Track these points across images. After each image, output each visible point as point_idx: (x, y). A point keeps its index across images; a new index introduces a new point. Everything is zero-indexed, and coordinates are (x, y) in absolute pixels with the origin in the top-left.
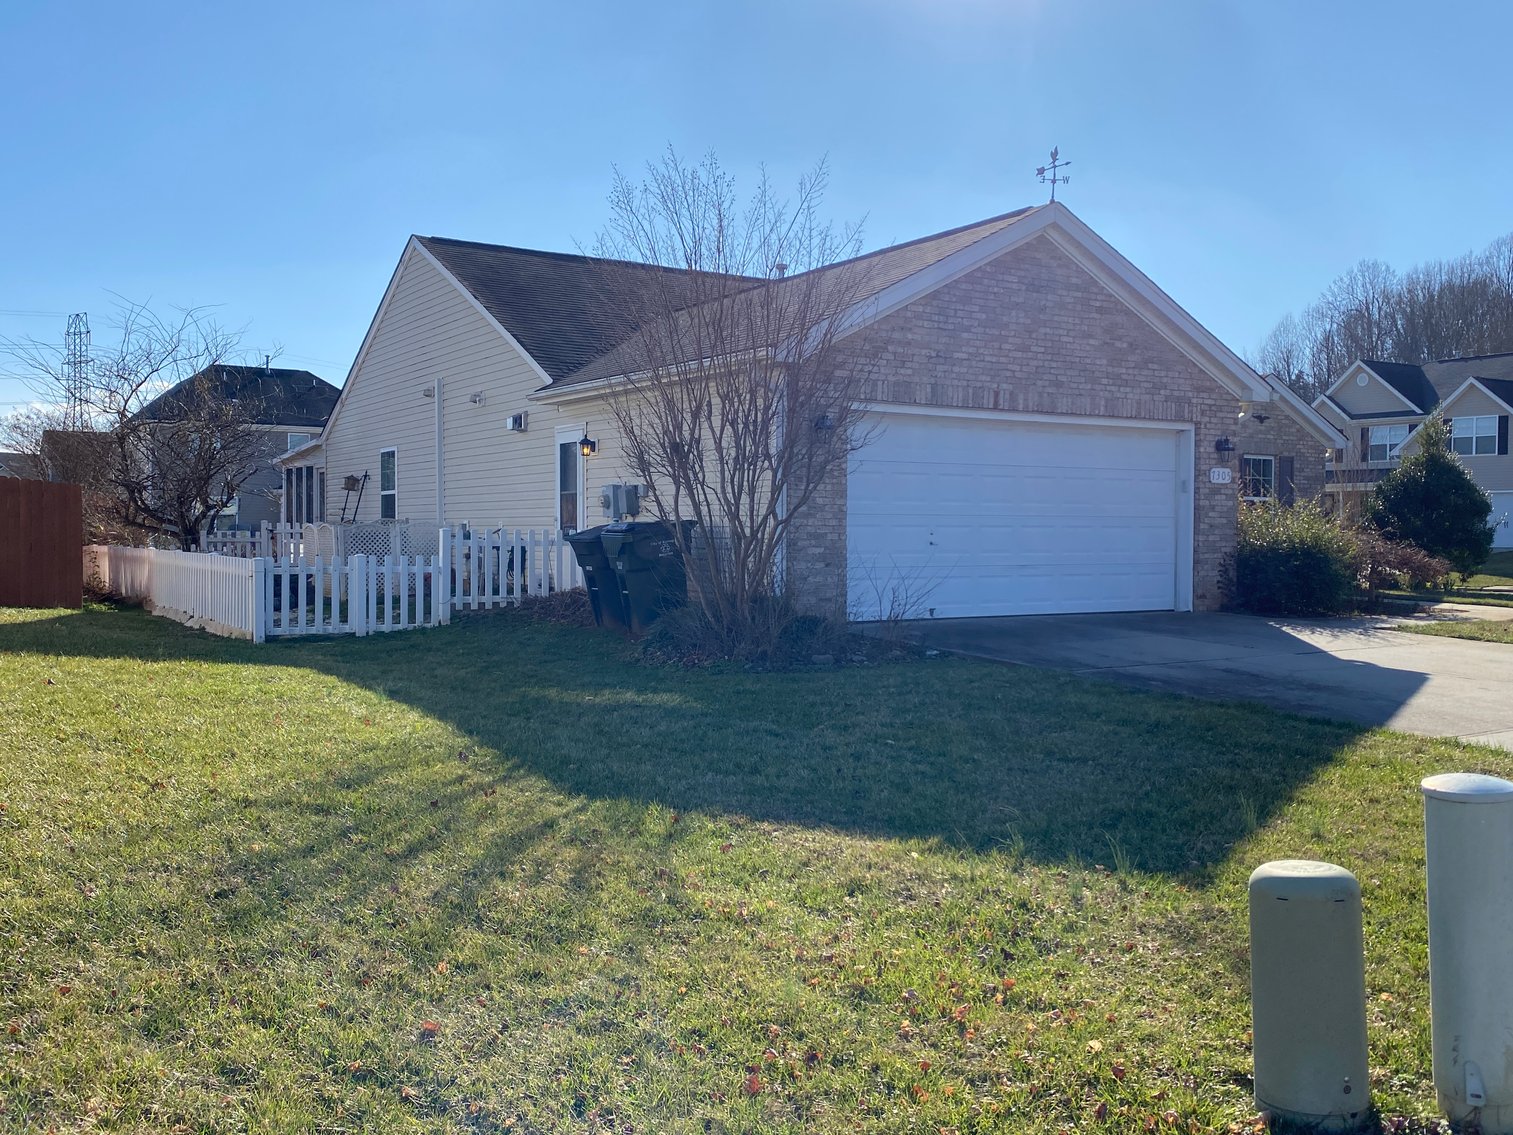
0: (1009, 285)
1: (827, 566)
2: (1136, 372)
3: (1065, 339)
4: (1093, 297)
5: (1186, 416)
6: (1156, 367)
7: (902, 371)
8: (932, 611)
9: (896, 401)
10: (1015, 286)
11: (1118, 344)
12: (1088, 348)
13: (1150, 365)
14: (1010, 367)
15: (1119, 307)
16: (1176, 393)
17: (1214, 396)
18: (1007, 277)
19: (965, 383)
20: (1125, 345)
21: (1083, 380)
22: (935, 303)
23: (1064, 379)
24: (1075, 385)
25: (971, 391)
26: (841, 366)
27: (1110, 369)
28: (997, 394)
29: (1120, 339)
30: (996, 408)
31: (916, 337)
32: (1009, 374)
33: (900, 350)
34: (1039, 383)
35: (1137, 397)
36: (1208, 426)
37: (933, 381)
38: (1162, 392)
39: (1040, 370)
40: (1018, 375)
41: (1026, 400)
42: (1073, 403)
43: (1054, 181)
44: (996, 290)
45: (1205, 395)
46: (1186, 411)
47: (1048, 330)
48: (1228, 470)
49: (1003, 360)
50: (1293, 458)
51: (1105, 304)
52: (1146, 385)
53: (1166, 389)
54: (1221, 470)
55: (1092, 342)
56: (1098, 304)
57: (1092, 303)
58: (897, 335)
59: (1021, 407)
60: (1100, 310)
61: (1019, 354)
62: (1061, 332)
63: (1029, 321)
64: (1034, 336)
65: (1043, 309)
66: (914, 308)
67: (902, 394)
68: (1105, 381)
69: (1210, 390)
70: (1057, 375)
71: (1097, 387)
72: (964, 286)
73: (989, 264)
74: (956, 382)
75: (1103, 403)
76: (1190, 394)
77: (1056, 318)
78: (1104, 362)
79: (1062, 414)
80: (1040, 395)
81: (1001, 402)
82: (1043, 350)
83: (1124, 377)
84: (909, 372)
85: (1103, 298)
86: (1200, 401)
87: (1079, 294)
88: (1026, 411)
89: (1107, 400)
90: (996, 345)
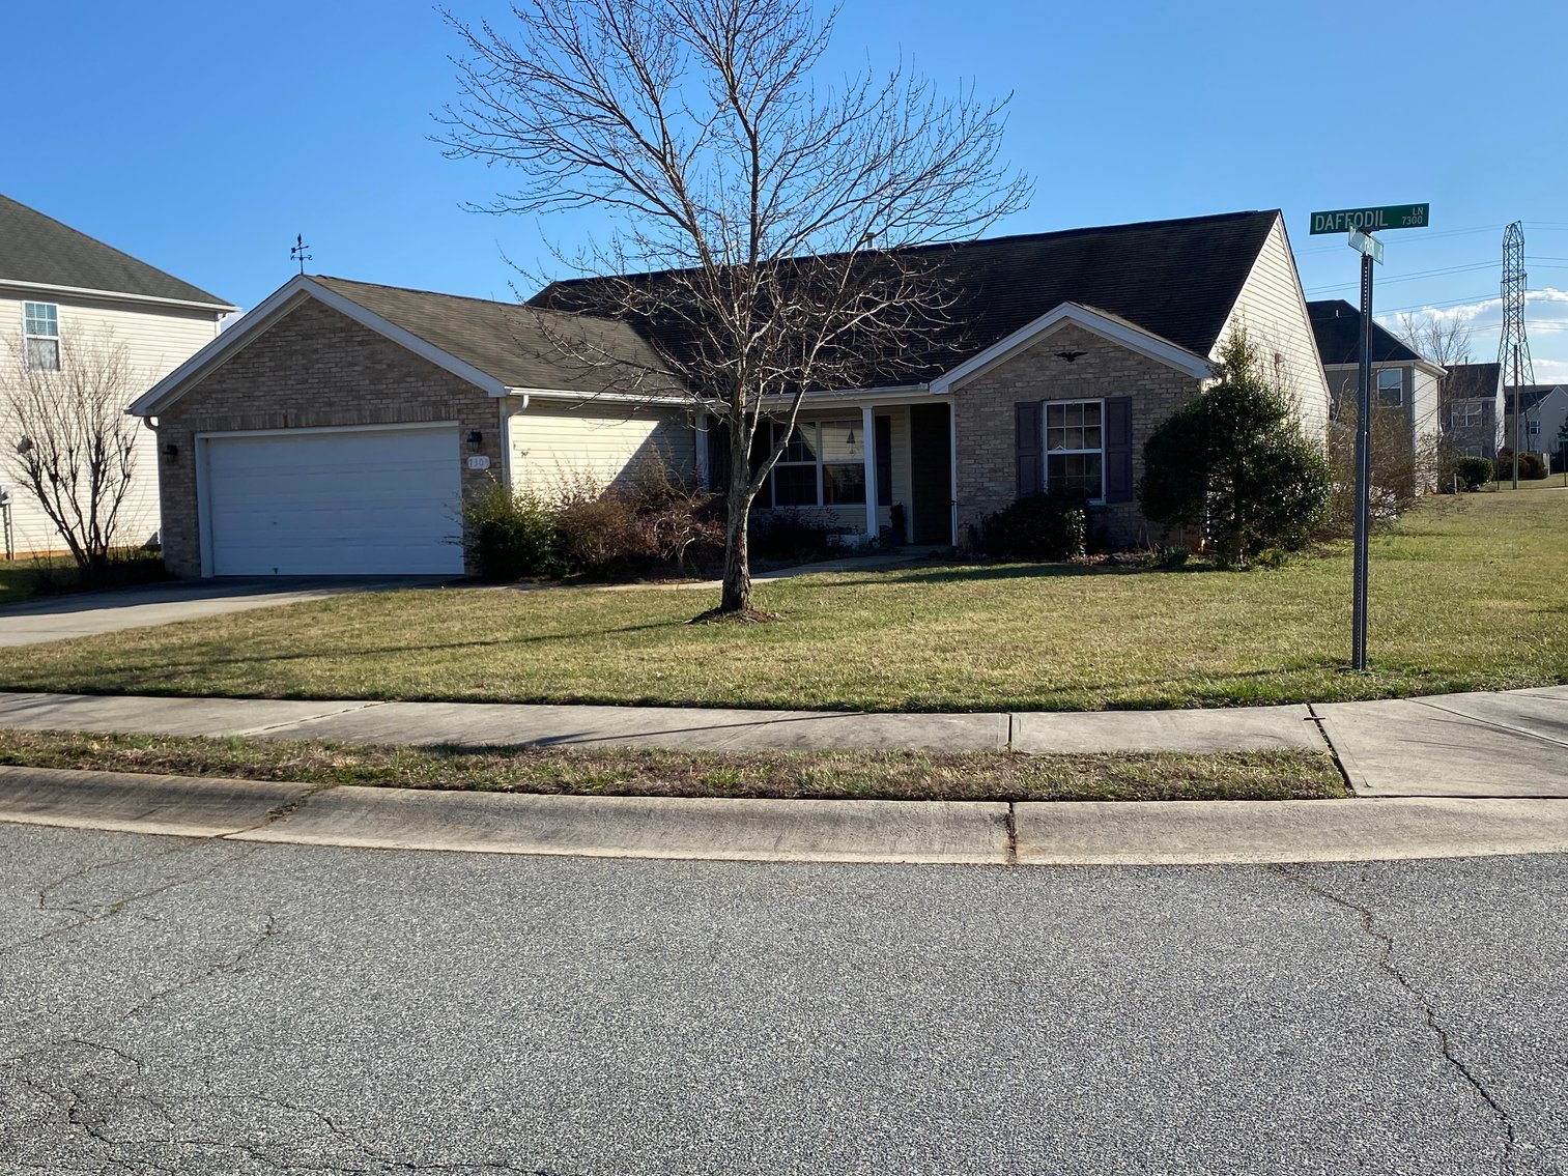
0: (289, 338)
1: (184, 539)
2: (395, 386)
3: (333, 370)
4: (355, 334)
5: (443, 415)
6: (412, 379)
7: (222, 410)
8: (276, 570)
9: (219, 430)
10: (293, 338)
11: (378, 367)
12: (353, 374)
13: (408, 379)
14: (294, 397)
15: (377, 337)
16: (433, 399)
17: (470, 396)
18: (287, 334)
19: (263, 412)
20: (384, 366)
21: (350, 398)
22: (239, 361)
23: (335, 399)
24: (344, 403)
25: (267, 417)
26: (186, 411)
27: (373, 387)
28: (285, 417)
29: (379, 362)
30: (286, 427)
31: (229, 386)
32: (293, 401)
33: (220, 396)
34: (317, 405)
35: (398, 406)
36: (466, 421)
37: (241, 413)
38: (420, 399)
39: (317, 396)
40: (300, 401)
41: (307, 419)
42: (343, 417)
43: (301, 259)
44: (280, 344)
45: (460, 396)
46: (443, 412)
47: (321, 366)
48: (486, 457)
49: (290, 392)
50: (1130, 398)
51: (366, 338)
52: (406, 395)
53: (423, 396)
54: (479, 458)
55: (357, 368)
56: (359, 339)
57: (355, 339)
58: (217, 387)
59: (304, 425)
60: (361, 343)
61: (300, 387)
62: (330, 365)
63: (305, 362)
64: (310, 371)
65: (316, 351)
66: (226, 367)
67: (222, 425)
68: (369, 397)
69: (464, 392)
70: (329, 398)
71: (363, 402)
72: (258, 346)
73: (274, 327)
74: (257, 412)
75: (368, 413)
76: (446, 398)
77: (326, 356)
78: (367, 382)
79: (336, 426)
80: (318, 413)
81: (289, 421)
82: (317, 381)
83: (386, 391)
84: (226, 409)
85: (363, 333)
86: (457, 402)
87: (343, 335)
88: (308, 426)
89: (371, 410)
90: (283, 383)
